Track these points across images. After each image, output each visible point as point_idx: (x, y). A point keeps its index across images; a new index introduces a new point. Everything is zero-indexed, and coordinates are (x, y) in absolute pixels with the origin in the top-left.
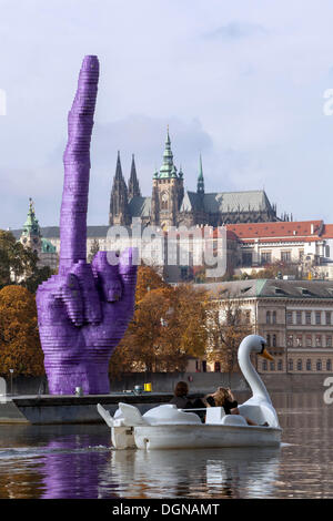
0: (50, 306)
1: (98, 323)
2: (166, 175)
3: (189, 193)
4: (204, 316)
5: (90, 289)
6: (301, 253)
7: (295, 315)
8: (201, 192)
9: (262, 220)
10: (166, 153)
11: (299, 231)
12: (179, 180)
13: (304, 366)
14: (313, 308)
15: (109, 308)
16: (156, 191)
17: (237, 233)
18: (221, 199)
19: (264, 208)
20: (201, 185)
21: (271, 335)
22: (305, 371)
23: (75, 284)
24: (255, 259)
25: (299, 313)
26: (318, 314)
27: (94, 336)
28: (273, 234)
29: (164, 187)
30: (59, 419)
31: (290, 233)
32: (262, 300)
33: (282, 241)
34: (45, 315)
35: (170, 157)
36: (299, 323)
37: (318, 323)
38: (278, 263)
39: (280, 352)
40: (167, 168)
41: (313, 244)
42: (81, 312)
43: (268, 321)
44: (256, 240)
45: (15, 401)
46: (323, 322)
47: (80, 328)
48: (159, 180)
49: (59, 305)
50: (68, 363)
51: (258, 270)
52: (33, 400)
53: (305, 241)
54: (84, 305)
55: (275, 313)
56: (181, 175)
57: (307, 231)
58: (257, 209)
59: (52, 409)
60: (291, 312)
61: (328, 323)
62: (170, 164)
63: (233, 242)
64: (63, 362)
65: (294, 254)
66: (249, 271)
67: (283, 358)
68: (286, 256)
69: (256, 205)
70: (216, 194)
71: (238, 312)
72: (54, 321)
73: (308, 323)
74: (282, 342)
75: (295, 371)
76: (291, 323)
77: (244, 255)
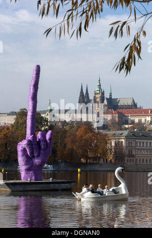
0: (22, 150)
1: (38, 156)
2: (98, 92)
3: (106, 98)
4: (107, 143)
5: (35, 145)
6: (146, 120)
7: (138, 143)
8: (111, 98)
9: (132, 108)
10: (98, 84)
11: (145, 112)
12: (103, 94)
13: (141, 161)
14: (145, 141)
15: (42, 151)
16: (95, 97)
17: (123, 112)
18: (119, 101)
19: (133, 104)
20: (111, 96)
21: (130, 150)
22: (142, 163)
23: (30, 143)
24: (129, 122)
25: (140, 142)
26: (147, 143)
27: (37, 161)
28: (136, 113)
29: (98, 96)
30: (21, 189)
31: (142, 113)
32: (127, 138)
33: (139, 116)
34: (20, 153)
35: (100, 85)
36: (140, 146)
37: (147, 146)
38: (137, 124)
39: (133, 156)
40: (99, 89)
41: (150, 117)
42: (32, 153)
43: (129, 145)
44: (130, 115)
45: (5, 183)
46: (149, 146)
47: (32, 158)
48: (96, 94)
49: (24, 150)
50: (28, 170)
51: (130, 126)
52: (12, 183)
53: (147, 116)
54: (33, 150)
55: (131, 143)
56: (104, 92)
57: (148, 112)
58: (130, 104)
59: (19, 186)
60: (137, 142)
61: (150, 146)
62: (100, 88)
63: (121, 115)
64: (26, 170)
65: (143, 120)
66: (127, 126)
67: (134, 158)
68: (140, 121)
69: (130, 103)
70: (117, 99)
71: (119, 142)
72: (23, 155)
73: (143, 146)
74: (134, 153)
75: (138, 163)
76: (137, 146)
77: (125, 120)
